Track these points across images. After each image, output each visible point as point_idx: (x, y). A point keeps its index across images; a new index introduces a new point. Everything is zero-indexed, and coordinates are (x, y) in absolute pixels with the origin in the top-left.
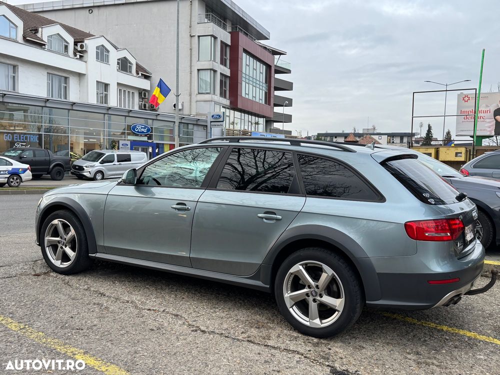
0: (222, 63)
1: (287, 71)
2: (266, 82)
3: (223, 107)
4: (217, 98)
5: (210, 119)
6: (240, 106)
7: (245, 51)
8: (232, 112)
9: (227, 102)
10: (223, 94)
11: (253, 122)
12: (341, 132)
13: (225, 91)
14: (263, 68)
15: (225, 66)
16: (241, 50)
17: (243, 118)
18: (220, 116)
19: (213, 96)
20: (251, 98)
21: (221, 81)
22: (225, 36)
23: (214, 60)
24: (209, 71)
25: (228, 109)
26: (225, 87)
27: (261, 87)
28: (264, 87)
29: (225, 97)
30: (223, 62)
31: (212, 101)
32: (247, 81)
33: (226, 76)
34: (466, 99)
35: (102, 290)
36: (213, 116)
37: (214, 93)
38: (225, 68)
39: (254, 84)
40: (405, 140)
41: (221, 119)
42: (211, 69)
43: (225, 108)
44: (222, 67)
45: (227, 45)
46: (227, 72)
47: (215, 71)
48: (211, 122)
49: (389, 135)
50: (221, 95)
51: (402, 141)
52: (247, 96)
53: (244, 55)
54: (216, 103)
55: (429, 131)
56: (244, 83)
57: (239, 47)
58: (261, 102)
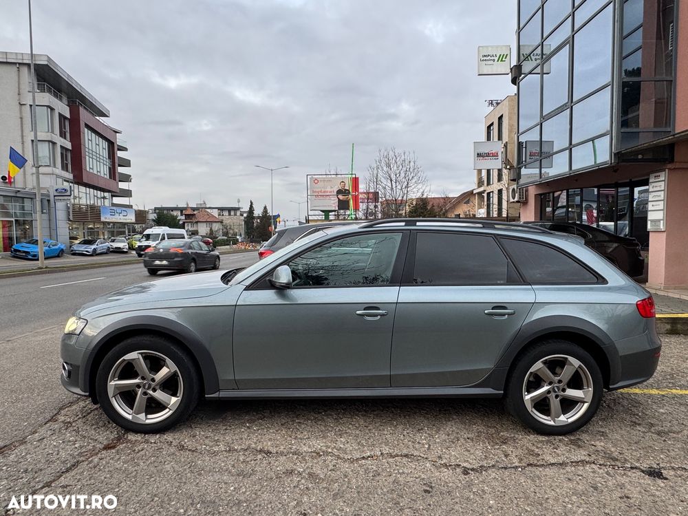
0: (61, 136)
1: (125, 149)
2: (109, 158)
3: (65, 181)
4: (59, 171)
5: (52, 193)
6: (85, 180)
7: (87, 126)
8: (76, 186)
9: (70, 176)
10: (65, 167)
11: (99, 196)
12: (176, 206)
13: (67, 164)
14: (105, 144)
15: (65, 138)
16: (82, 125)
17: (88, 192)
18: (65, 190)
19: (54, 169)
20: (95, 172)
21: (62, 154)
22: (63, 108)
23: (53, 132)
24: (47, 143)
25: (72, 183)
26: (67, 160)
27: (105, 163)
28: (108, 163)
29: (67, 171)
30: (63, 135)
31: (53, 174)
32: (91, 155)
33: (67, 150)
34: (316, 181)
35: (268, 446)
36: (56, 190)
37: (55, 166)
38: (65, 140)
39: (98, 159)
40: (232, 213)
41: (68, 193)
42: (49, 141)
43: (68, 181)
44: (62, 140)
45: (65, 118)
46: (69, 145)
47: (54, 144)
48: (55, 196)
49: (219, 209)
50: (63, 169)
51: (230, 214)
52: (91, 171)
53: (86, 130)
54: (58, 176)
55: (251, 206)
56: (87, 158)
57: (81, 121)
58: (105, 176)
